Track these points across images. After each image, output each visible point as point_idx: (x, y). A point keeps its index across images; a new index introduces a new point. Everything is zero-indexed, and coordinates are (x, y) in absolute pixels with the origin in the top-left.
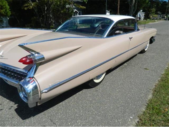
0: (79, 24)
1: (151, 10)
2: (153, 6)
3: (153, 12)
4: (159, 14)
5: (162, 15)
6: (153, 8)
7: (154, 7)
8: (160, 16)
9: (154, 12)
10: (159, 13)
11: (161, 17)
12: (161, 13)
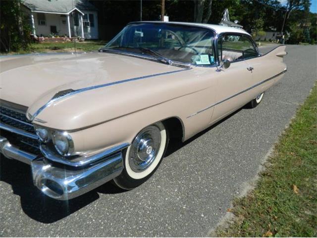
0: (86, 40)
1: (256, 22)
2: (260, 13)
3: (259, 25)
4: (273, 31)
5: (276, 34)
6: (259, 18)
7: (260, 15)
8: (274, 35)
9: (260, 27)
10: (272, 29)
11: (274, 37)
12: (275, 29)
